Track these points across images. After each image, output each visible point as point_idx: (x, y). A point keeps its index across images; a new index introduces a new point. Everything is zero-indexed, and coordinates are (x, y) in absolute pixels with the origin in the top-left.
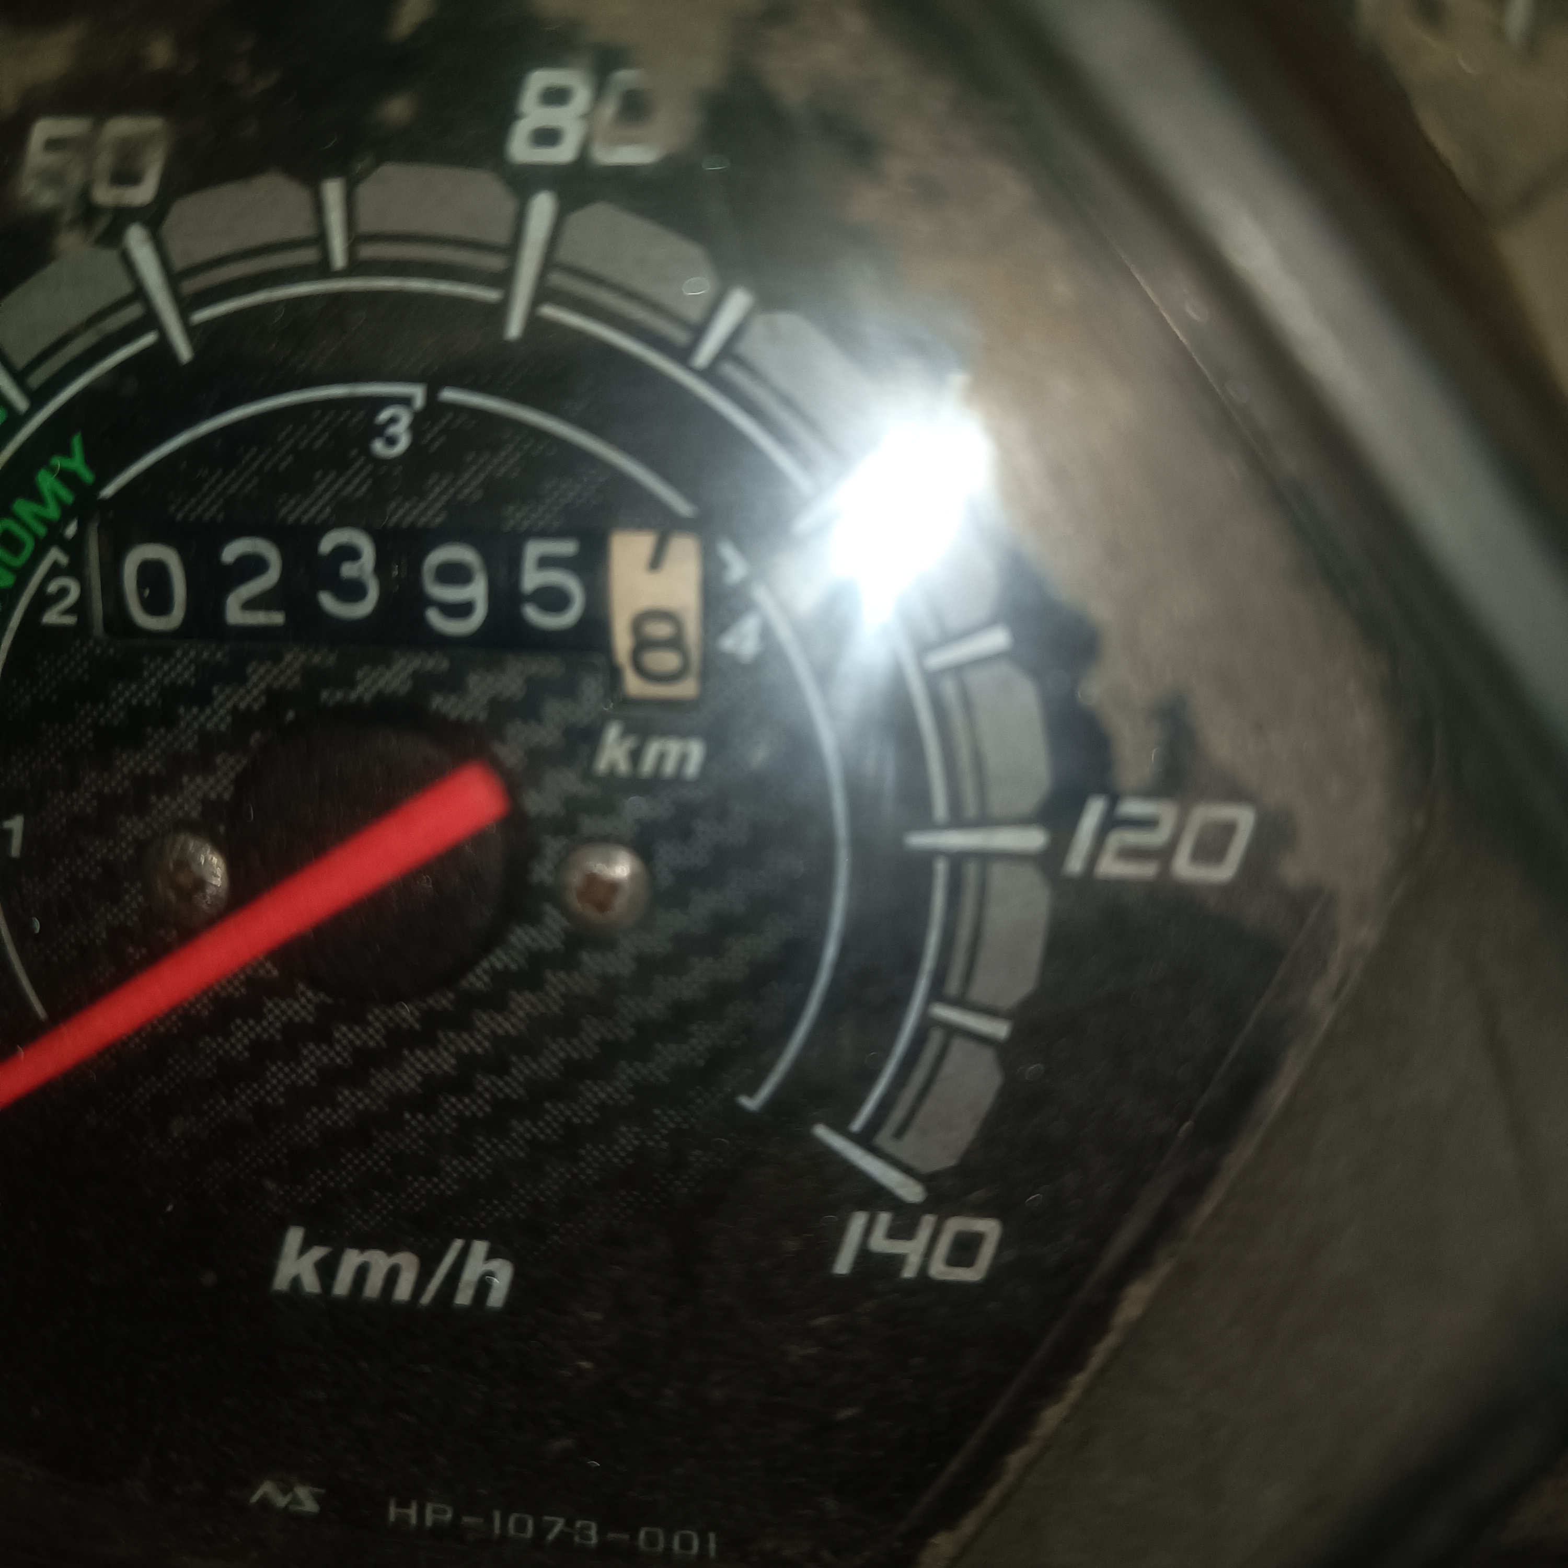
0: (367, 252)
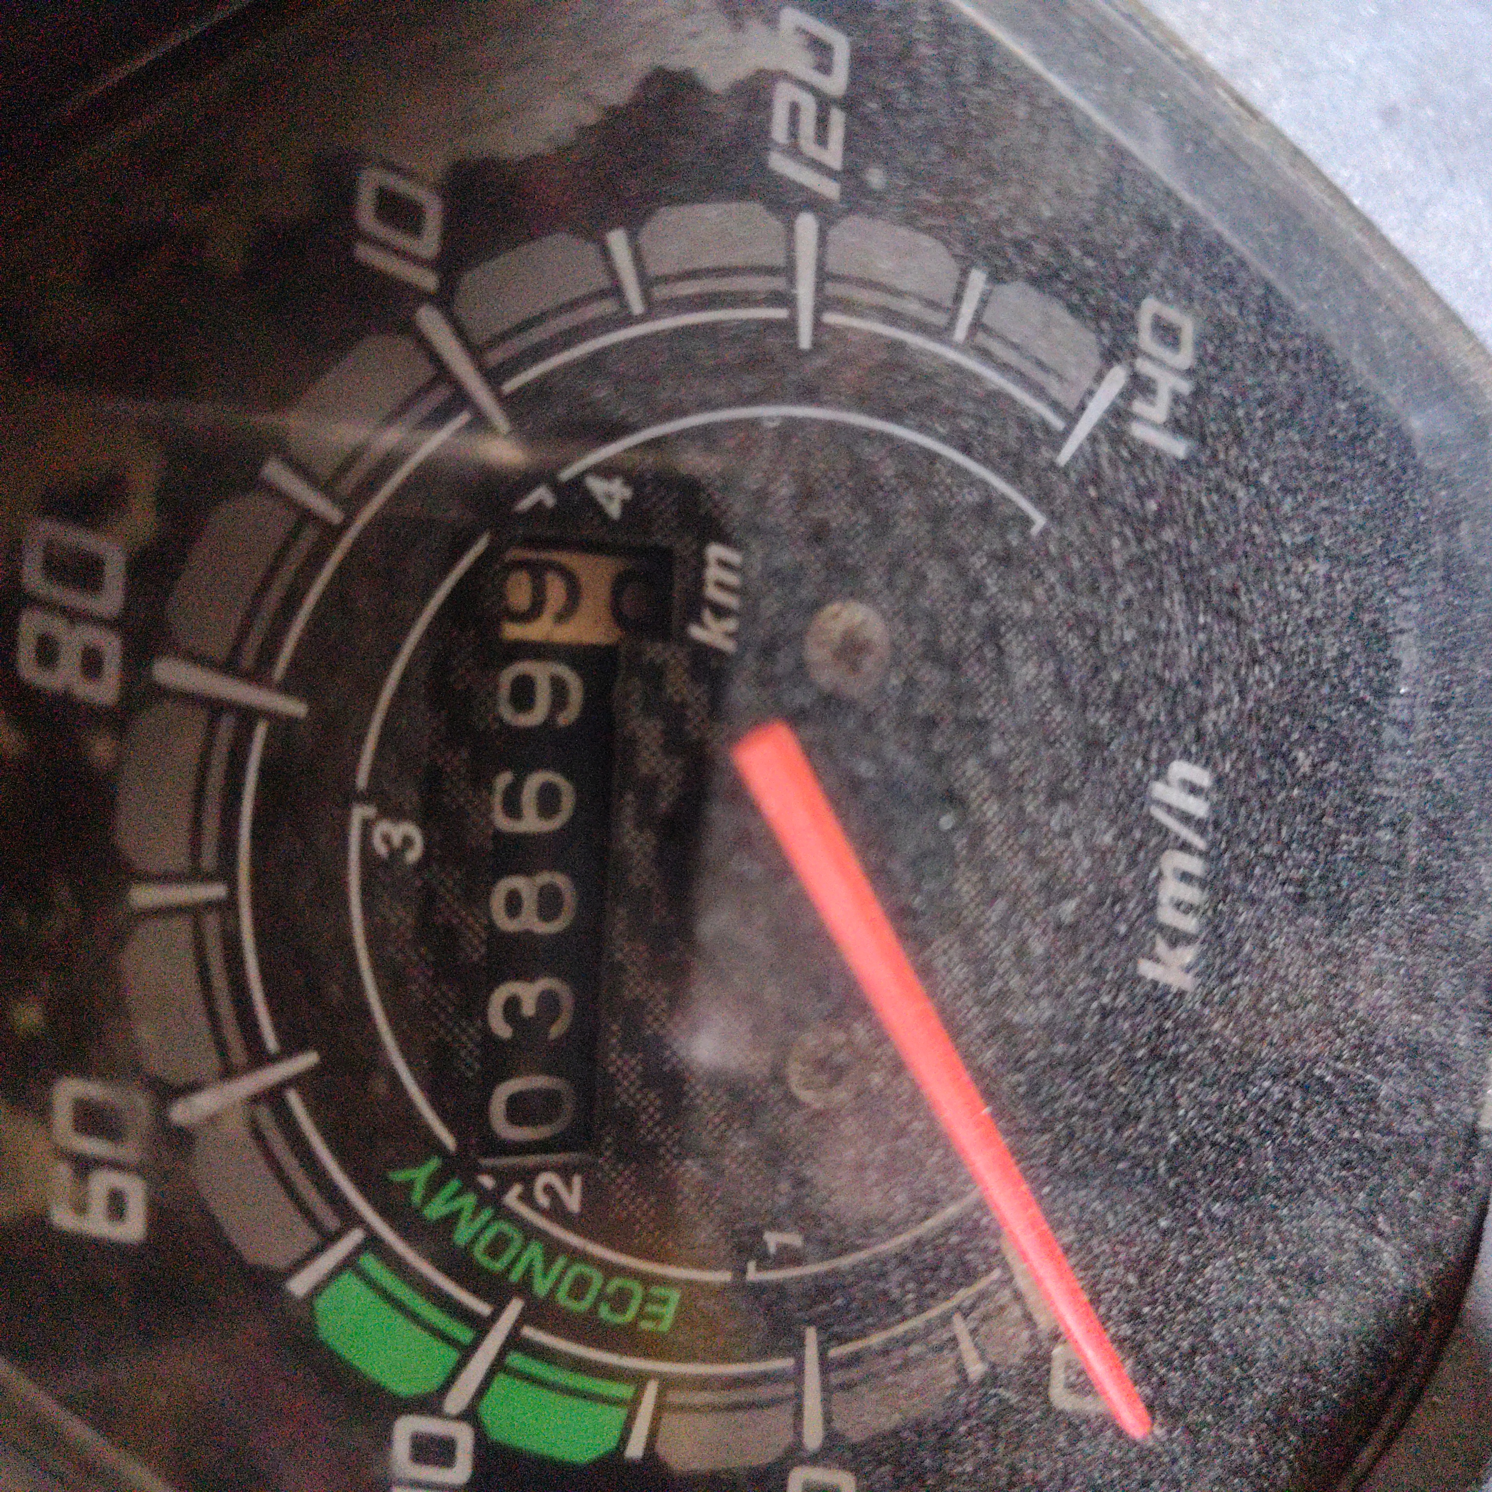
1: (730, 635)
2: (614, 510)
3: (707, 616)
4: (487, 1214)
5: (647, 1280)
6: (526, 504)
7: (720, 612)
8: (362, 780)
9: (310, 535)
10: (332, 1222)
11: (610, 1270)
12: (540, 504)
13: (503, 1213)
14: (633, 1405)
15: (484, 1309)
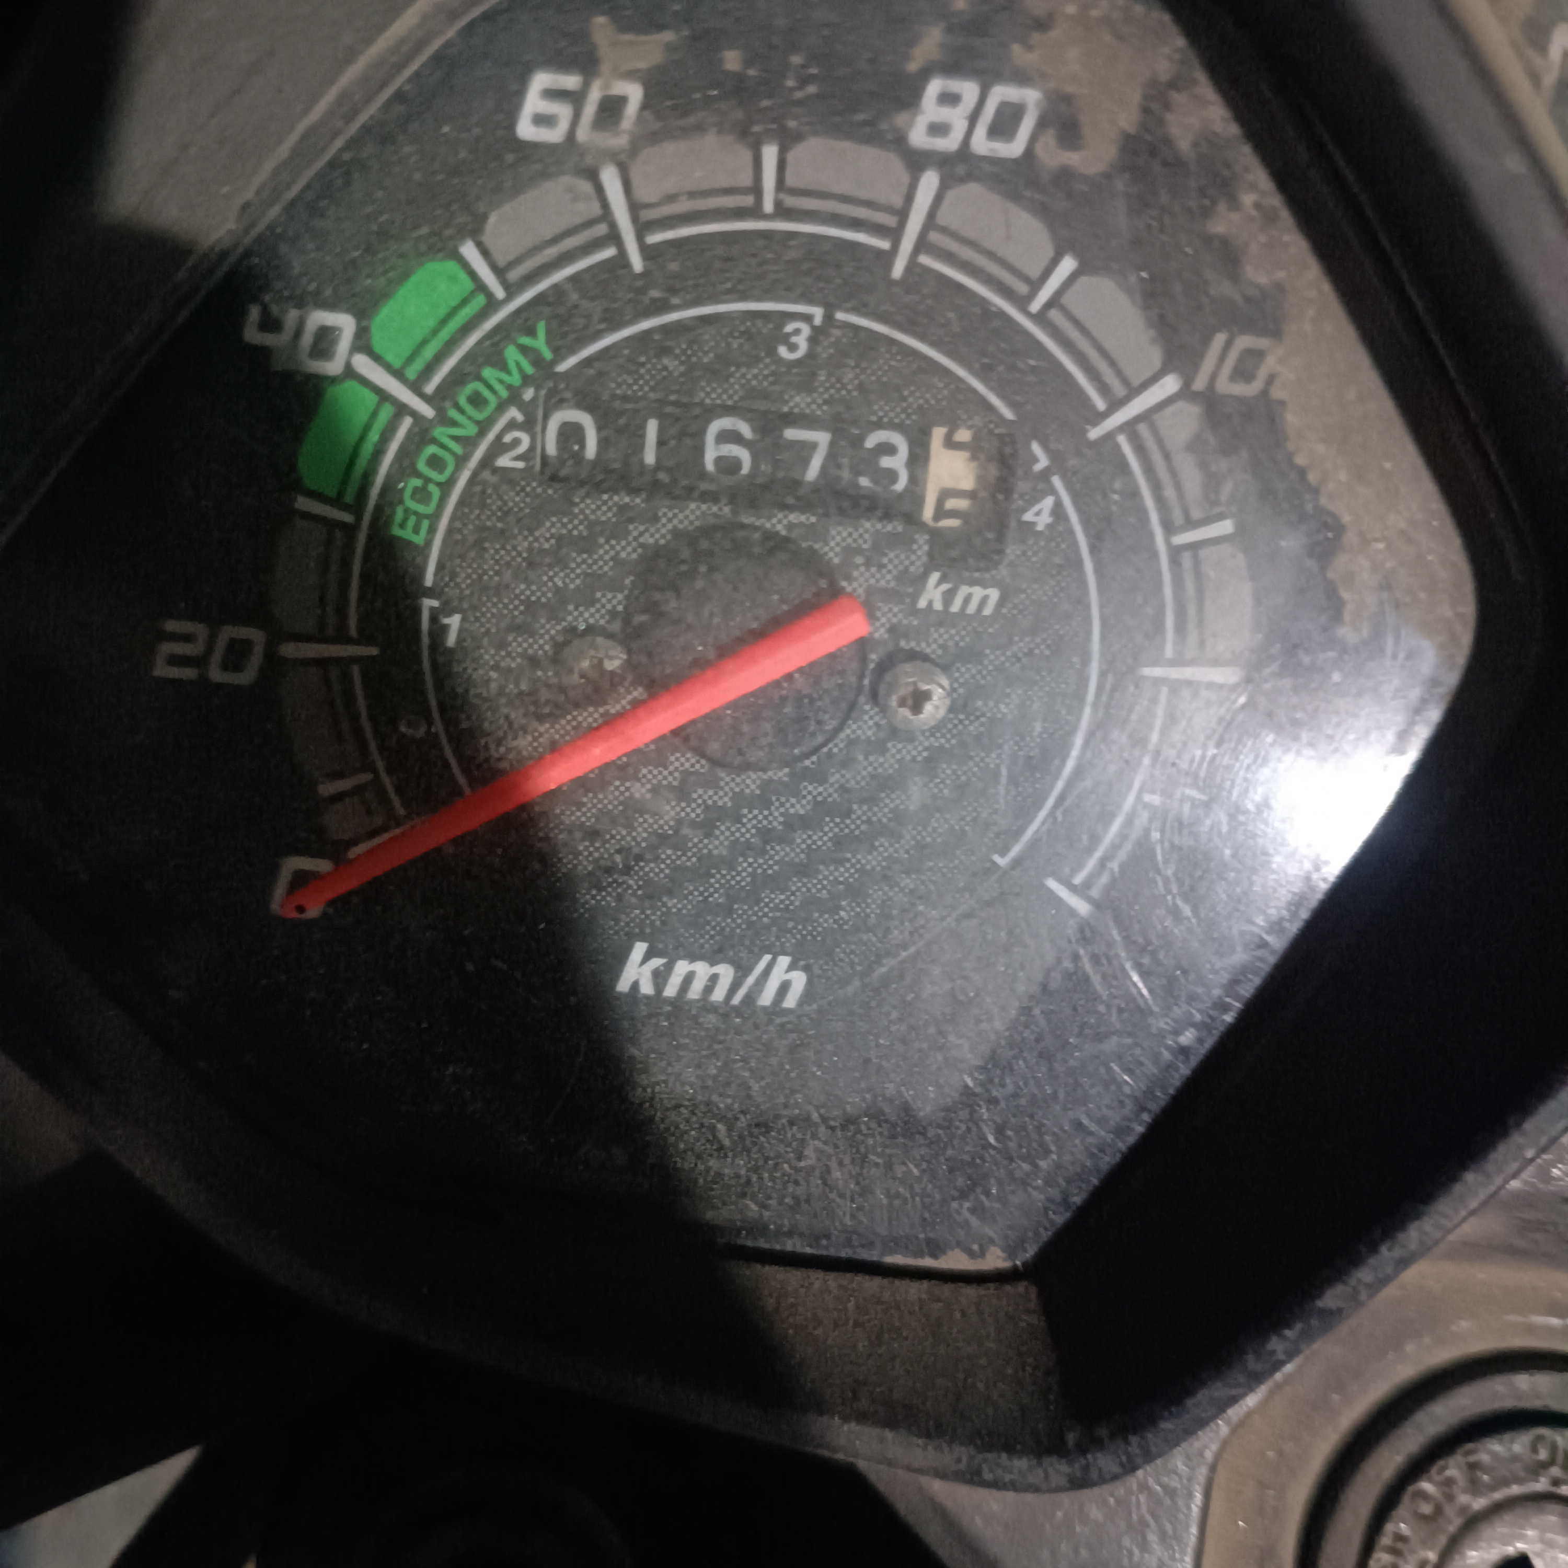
0: (790, 201)
1: (930, 603)
2: (1028, 516)
3: (945, 587)
4: (504, 393)
5: (435, 517)
6: (1036, 447)
7: (949, 597)
8: (840, 316)
9: (1022, 288)
10: (514, 275)
11: (446, 487)
12: (1036, 460)
13: (502, 407)
14: (336, 502)
15: (430, 388)
